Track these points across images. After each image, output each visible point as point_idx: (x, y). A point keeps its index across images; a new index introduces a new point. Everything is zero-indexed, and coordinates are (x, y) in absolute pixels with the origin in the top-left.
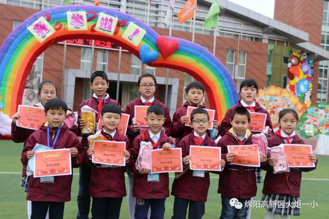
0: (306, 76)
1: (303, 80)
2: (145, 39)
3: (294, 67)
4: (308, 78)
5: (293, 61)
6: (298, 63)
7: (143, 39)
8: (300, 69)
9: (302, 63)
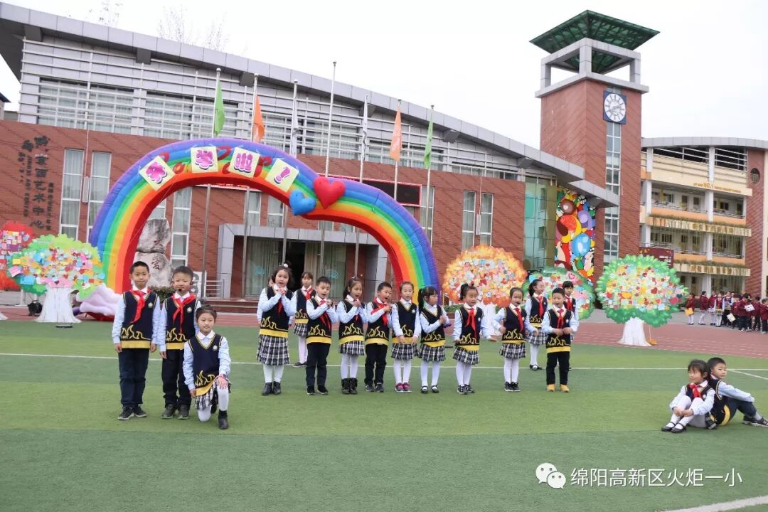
0: (584, 230)
1: (581, 235)
2: (298, 181)
3: (567, 217)
4: (588, 233)
5: (566, 207)
6: (574, 211)
7: (294, 182)
8: (577, 220)
9: (578, 211)
